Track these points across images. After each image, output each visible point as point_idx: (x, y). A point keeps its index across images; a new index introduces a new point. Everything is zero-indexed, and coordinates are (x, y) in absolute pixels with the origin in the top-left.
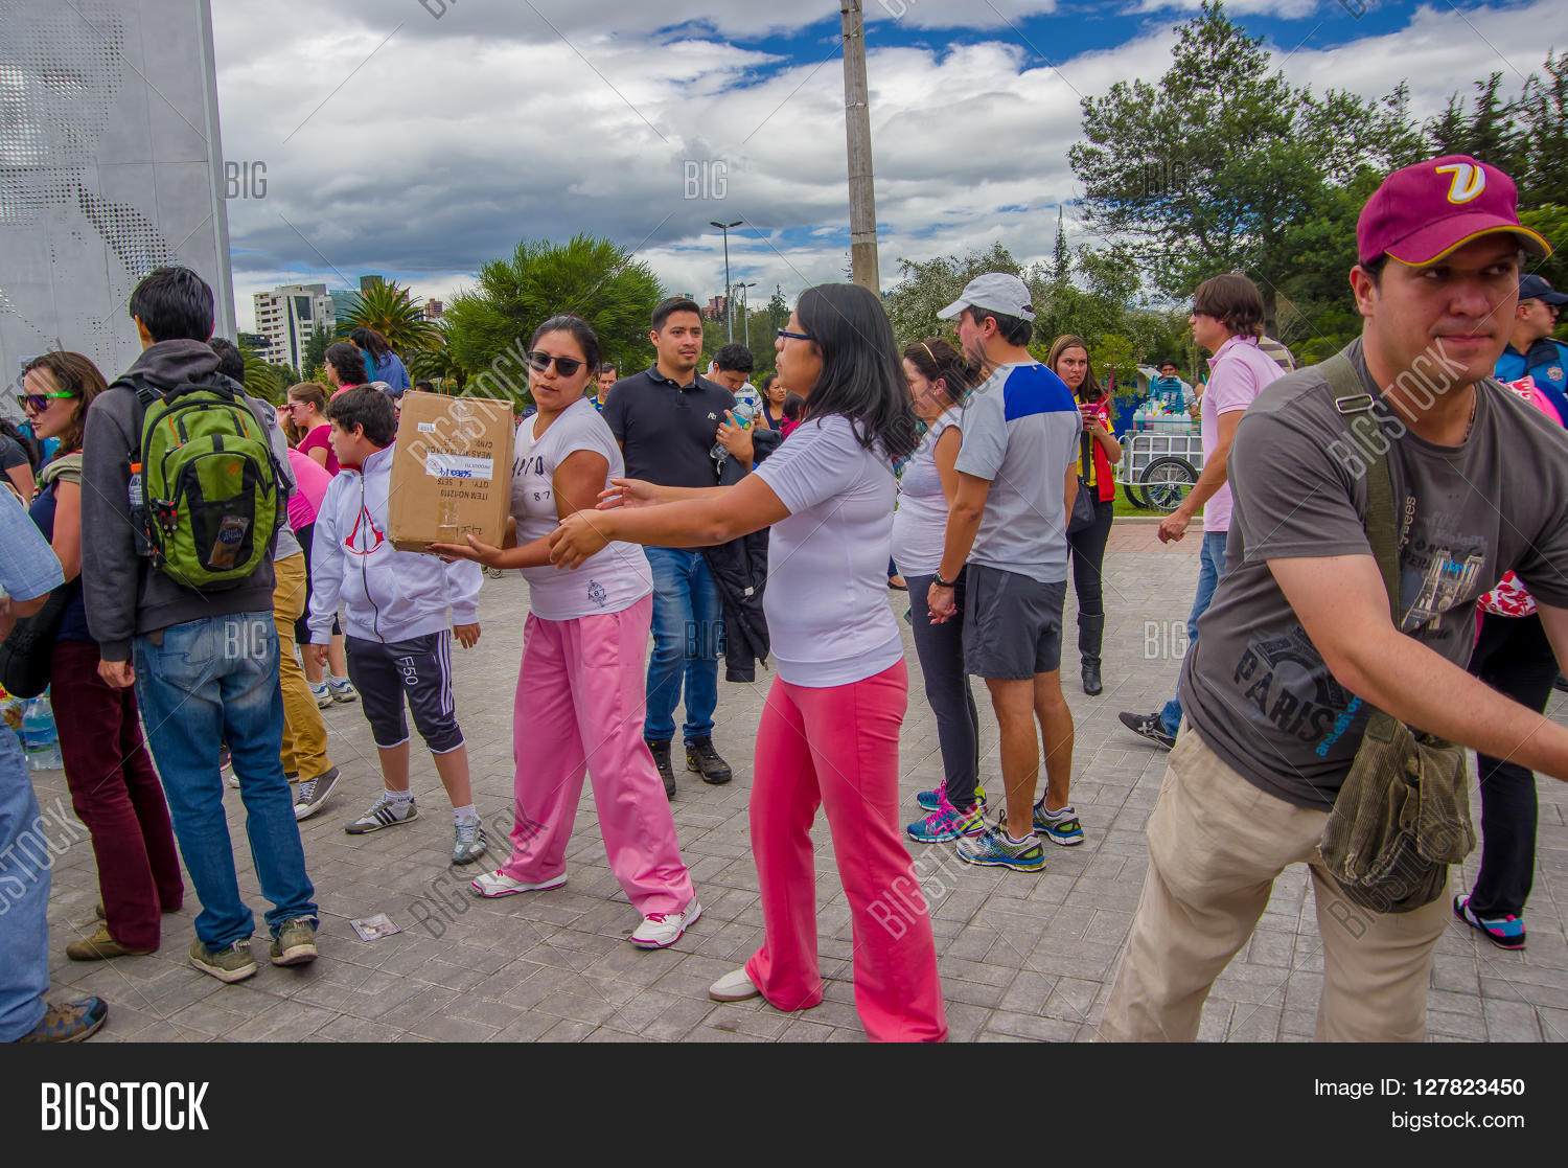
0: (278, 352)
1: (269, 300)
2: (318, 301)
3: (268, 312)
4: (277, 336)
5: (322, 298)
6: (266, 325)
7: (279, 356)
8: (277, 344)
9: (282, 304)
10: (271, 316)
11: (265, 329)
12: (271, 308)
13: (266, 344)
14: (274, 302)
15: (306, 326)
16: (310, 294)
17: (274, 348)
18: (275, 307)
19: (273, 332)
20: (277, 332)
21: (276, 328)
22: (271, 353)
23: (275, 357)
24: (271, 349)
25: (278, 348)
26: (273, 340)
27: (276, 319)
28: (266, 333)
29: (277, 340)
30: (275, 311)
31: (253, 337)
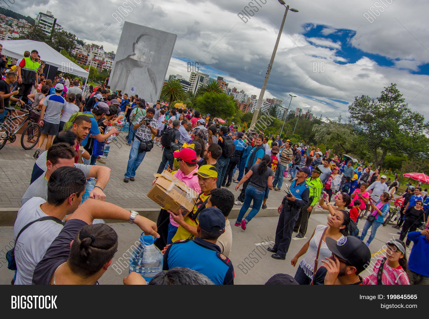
0: (192, 88)
1: (194, 75)
2: (206, 79)
3: (193, 77)
4: (193, 84)
5: (207, 78)
6: (192, 80)
7: (192, 89)
8: (192, 86)
9: (197, 77)
10: (193, 79)
11: (191, 81)
12: (194, 77)
13: (190, 85)
14: (195, 75)
15: (201, 84)
16: (205, 77)
17: (191, 87)
18: (195, 77)
19: (192, 83)
20: (193, 83)
21: (194, 82)
22: (190, 87)
23: (191, 89)
24: (190, 86)
25: (192, 87)
26: (192, 85)
27: (194, 80)
28: (191, 82)
29: (193, 85)
30: (195, 78)
31: (187, 82)
